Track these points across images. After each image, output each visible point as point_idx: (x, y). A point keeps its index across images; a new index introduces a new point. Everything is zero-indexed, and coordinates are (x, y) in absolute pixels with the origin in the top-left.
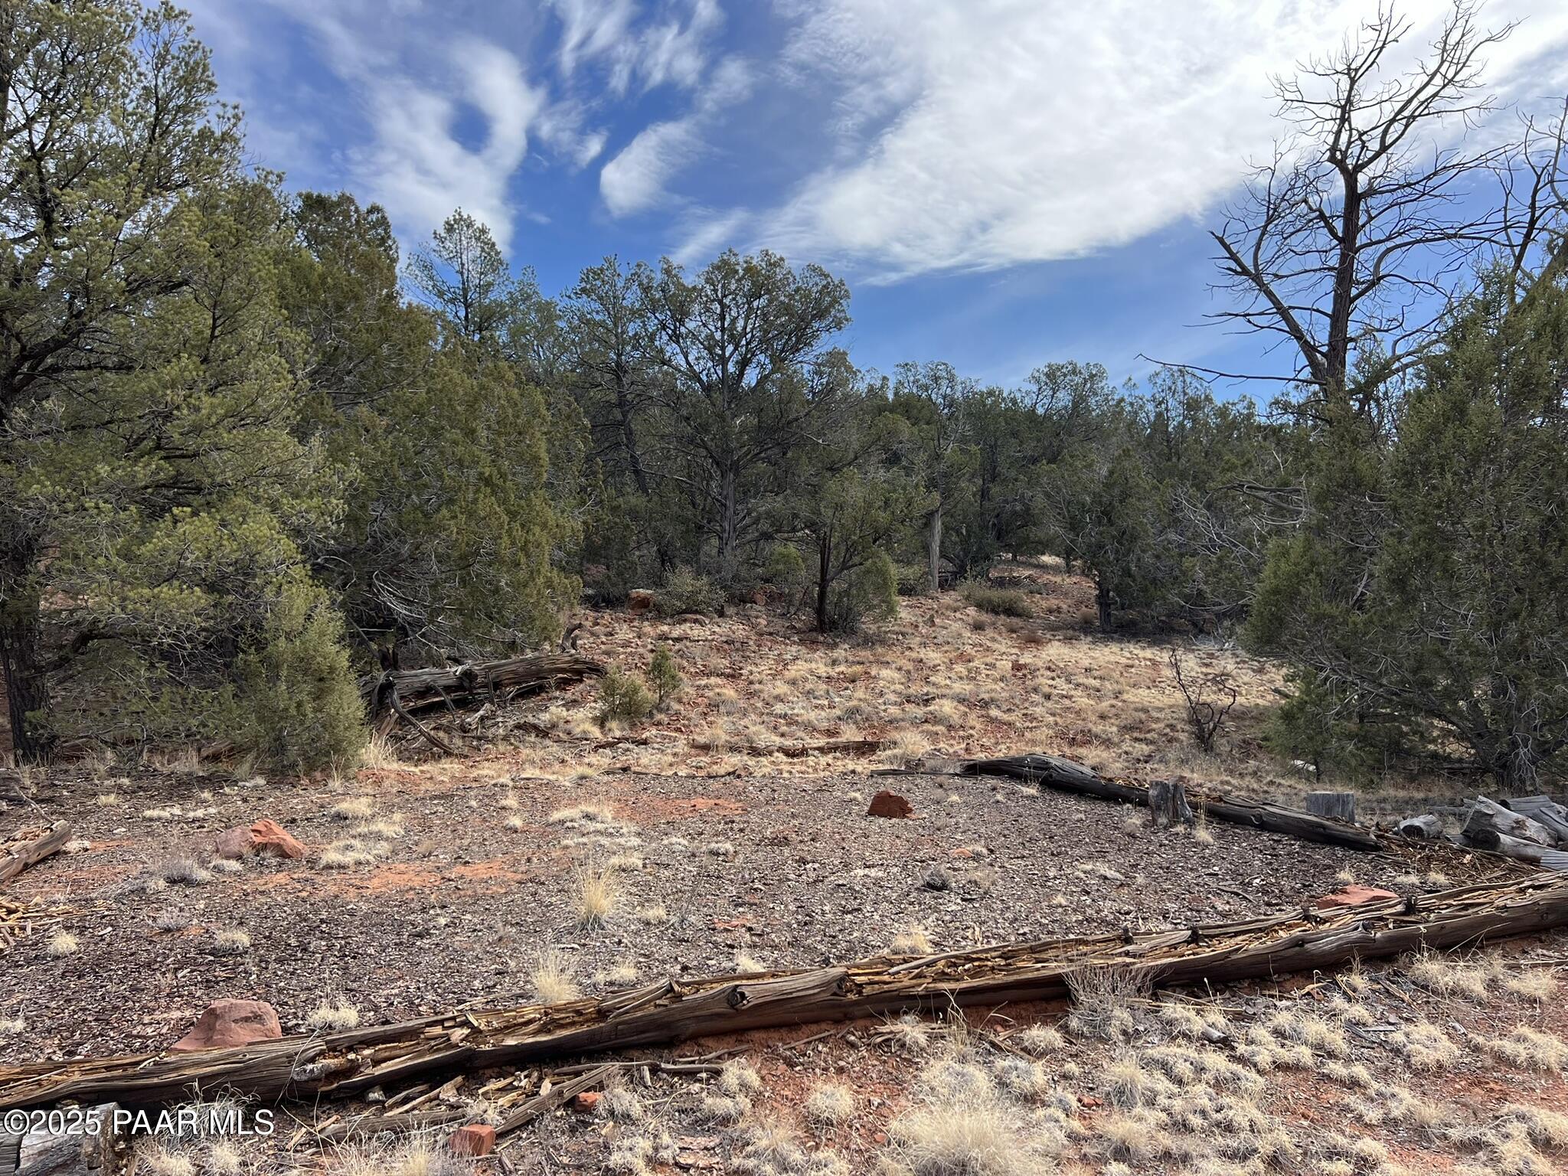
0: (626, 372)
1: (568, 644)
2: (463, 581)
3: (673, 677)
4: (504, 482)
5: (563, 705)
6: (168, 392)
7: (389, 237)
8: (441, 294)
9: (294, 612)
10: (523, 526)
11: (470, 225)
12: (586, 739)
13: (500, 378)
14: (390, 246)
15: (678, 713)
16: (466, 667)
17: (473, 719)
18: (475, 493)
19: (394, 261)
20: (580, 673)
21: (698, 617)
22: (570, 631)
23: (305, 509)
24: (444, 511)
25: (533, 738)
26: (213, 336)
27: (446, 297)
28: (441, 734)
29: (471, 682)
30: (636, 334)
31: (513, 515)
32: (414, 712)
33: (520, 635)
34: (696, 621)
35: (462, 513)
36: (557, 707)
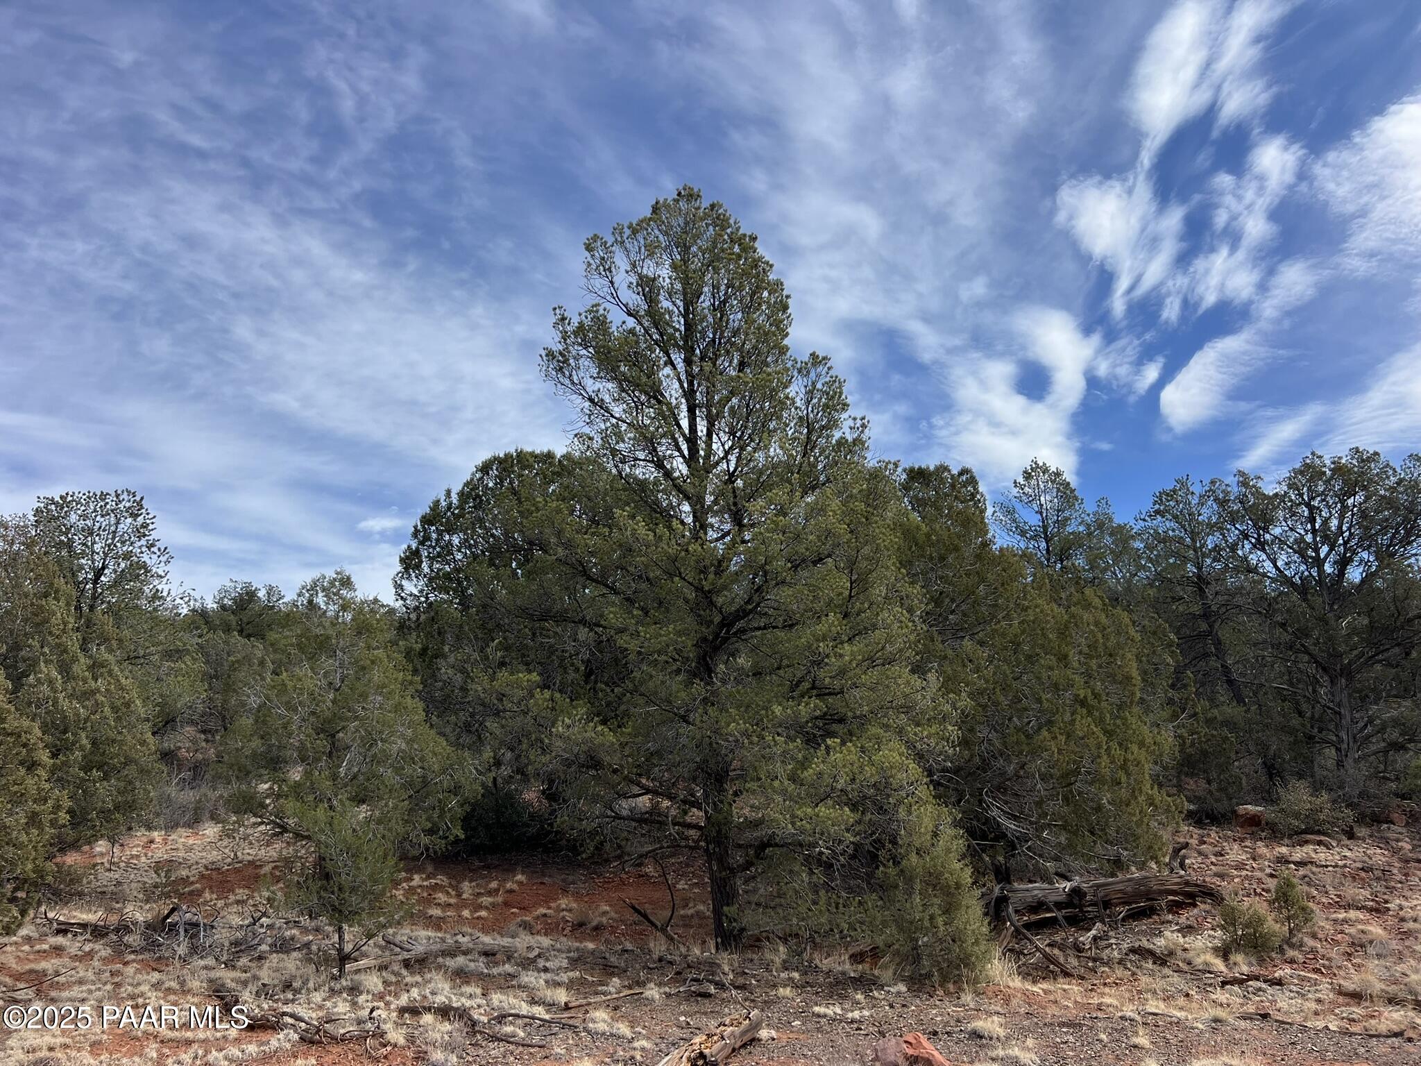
0: (1208, 583)
1: (1176, 864)
2: (1066, 799)
3: (1303, 909)
4: (1099, 703)
5: (1178, 931)
6: (821, 644)
7: (978, 492)
8: (1023, 533)
9: (923, 830)
10: (1120, 745)
11: (1045, 471)
12: (1210, 972)
13: (1088, 606)
14: (979, 500)
15: (1313, 950)
16: (1074, 884)
17: (1086, 938)
18: (1072, 714)
19: (983, 511)
20: (1192, 896)
21: (1322, 838)
22: (1176, 851)
23: (927, 735)
24: (1045, 733)
25: (1150, 965)
26: (850, 596)
27: (1028, 535)
28: (1056, 951)
29: (1080, 900)
30: (1216, 545)
31: (1109, 734)
32: (1028, 926)
33: (1125, 853)
34: (1320, 843)
35: (1060, 734)
36: (1173, 932)
